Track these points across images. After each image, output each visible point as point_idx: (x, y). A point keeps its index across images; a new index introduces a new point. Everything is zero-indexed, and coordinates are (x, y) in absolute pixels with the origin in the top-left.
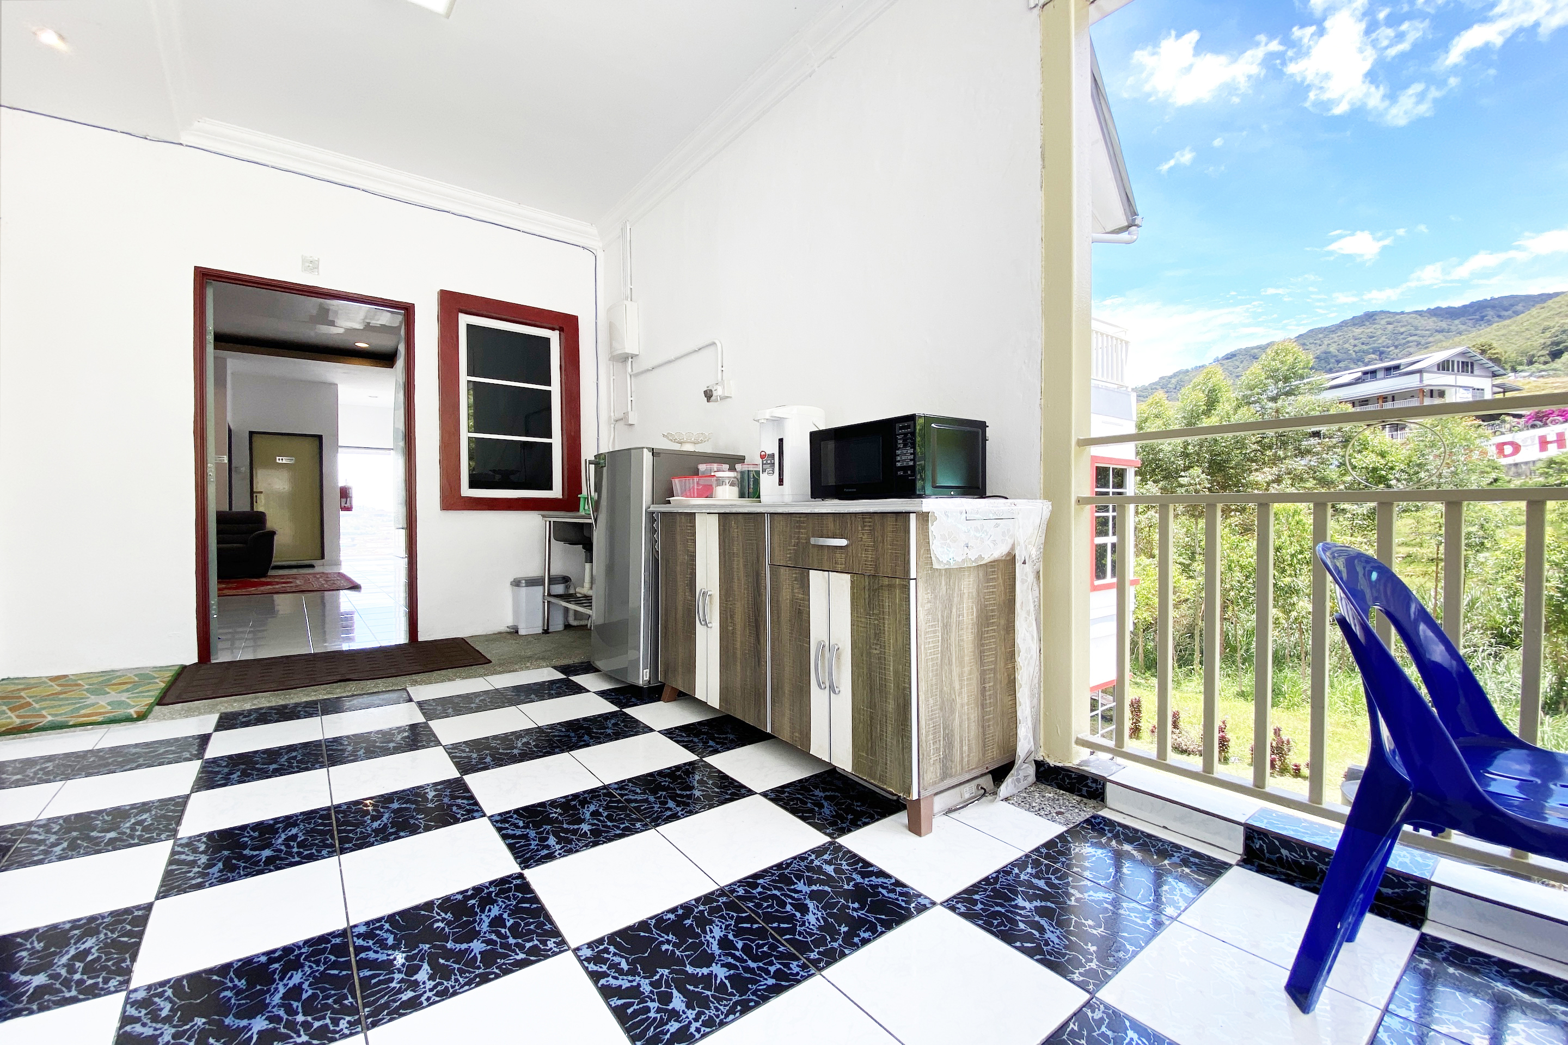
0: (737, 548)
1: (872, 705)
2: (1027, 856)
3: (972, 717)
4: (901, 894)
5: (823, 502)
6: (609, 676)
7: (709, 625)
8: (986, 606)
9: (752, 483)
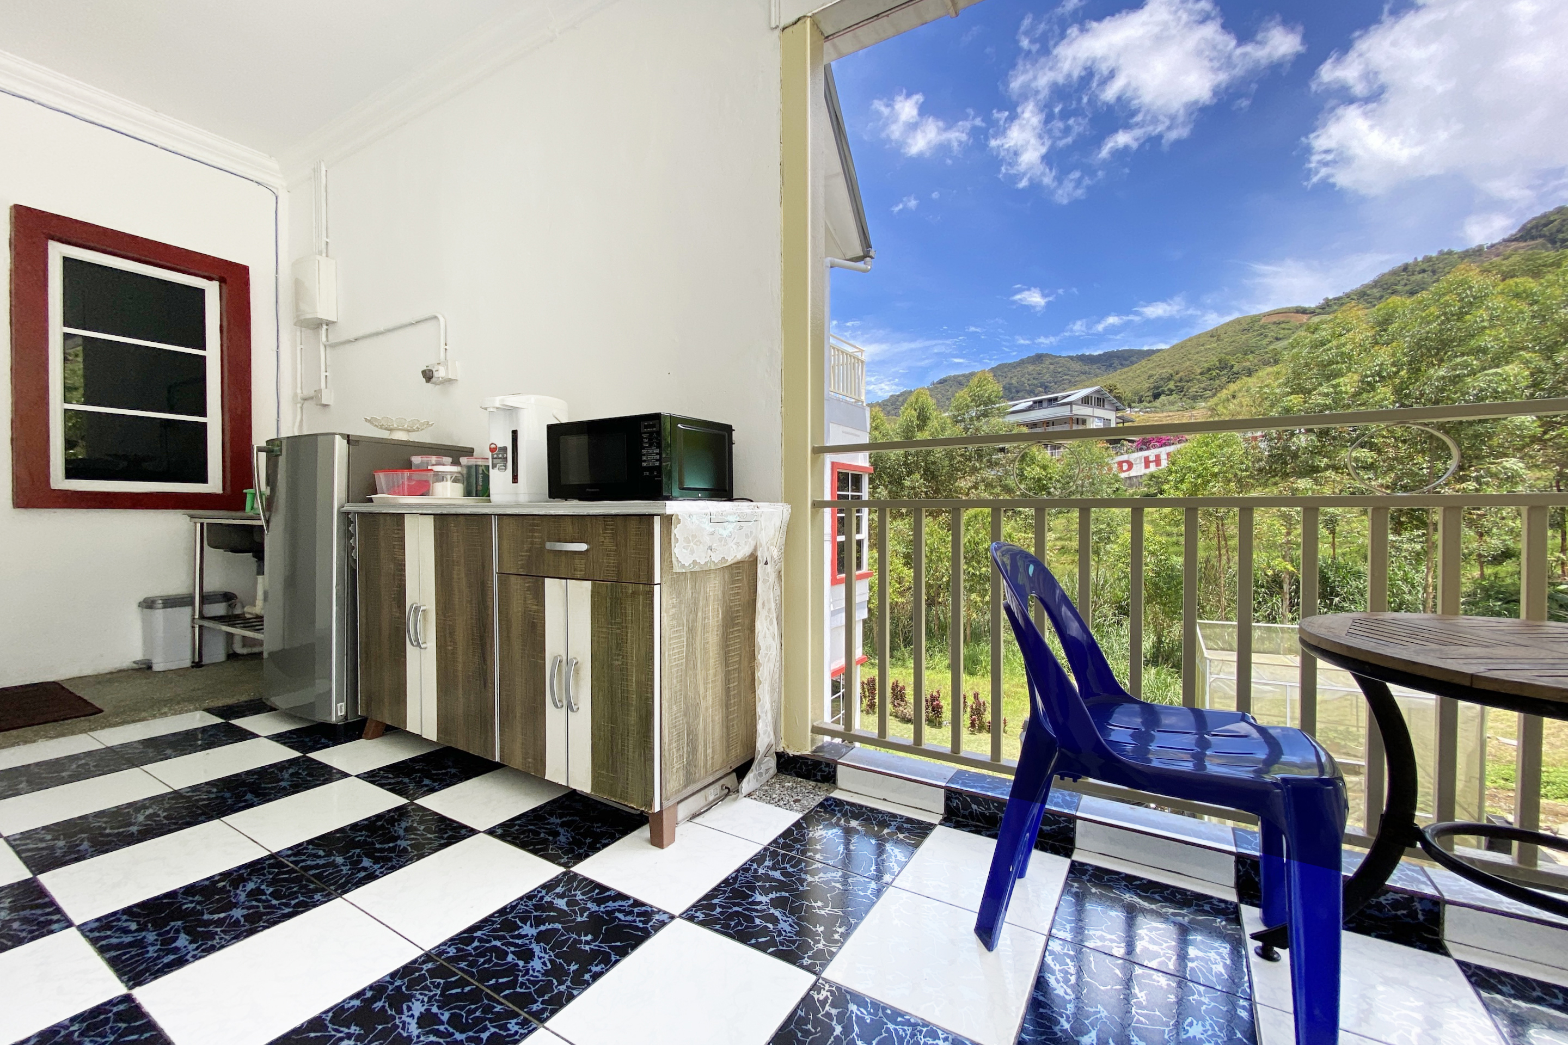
0: (458, 553)
1: (613, 720)
2: (765, 849)
3: (717, 718)
4: (639, 915)
5: (566, 503)
6: (289, 715)
7: (423, 646)
8: (731, 607)
9: (480, 479)
